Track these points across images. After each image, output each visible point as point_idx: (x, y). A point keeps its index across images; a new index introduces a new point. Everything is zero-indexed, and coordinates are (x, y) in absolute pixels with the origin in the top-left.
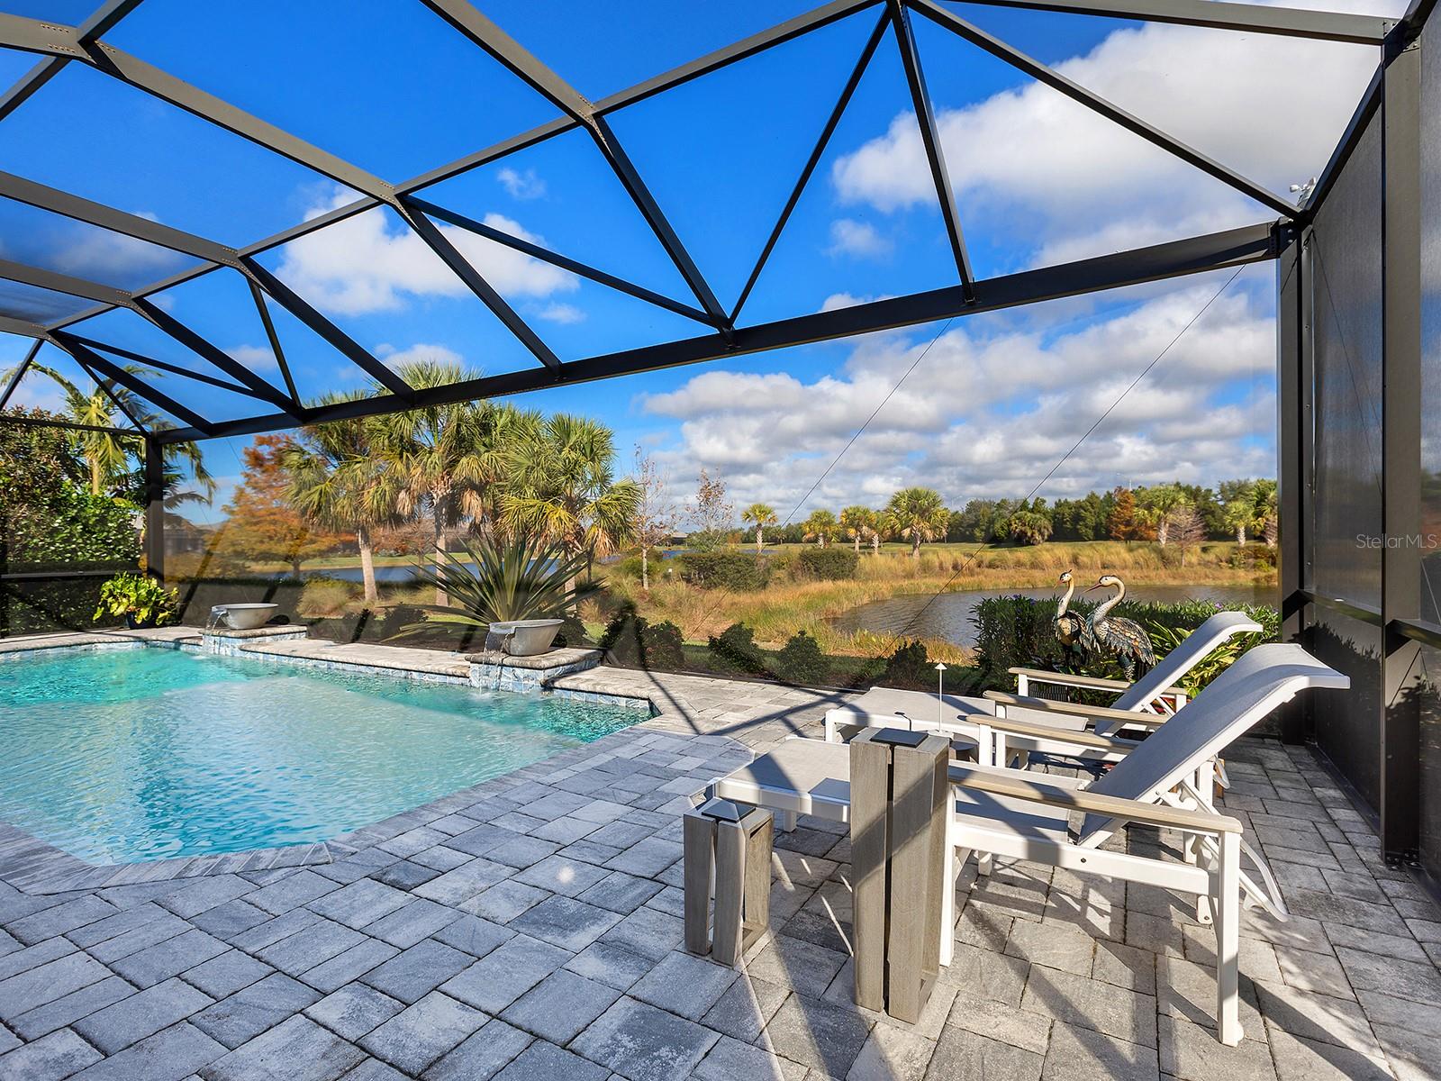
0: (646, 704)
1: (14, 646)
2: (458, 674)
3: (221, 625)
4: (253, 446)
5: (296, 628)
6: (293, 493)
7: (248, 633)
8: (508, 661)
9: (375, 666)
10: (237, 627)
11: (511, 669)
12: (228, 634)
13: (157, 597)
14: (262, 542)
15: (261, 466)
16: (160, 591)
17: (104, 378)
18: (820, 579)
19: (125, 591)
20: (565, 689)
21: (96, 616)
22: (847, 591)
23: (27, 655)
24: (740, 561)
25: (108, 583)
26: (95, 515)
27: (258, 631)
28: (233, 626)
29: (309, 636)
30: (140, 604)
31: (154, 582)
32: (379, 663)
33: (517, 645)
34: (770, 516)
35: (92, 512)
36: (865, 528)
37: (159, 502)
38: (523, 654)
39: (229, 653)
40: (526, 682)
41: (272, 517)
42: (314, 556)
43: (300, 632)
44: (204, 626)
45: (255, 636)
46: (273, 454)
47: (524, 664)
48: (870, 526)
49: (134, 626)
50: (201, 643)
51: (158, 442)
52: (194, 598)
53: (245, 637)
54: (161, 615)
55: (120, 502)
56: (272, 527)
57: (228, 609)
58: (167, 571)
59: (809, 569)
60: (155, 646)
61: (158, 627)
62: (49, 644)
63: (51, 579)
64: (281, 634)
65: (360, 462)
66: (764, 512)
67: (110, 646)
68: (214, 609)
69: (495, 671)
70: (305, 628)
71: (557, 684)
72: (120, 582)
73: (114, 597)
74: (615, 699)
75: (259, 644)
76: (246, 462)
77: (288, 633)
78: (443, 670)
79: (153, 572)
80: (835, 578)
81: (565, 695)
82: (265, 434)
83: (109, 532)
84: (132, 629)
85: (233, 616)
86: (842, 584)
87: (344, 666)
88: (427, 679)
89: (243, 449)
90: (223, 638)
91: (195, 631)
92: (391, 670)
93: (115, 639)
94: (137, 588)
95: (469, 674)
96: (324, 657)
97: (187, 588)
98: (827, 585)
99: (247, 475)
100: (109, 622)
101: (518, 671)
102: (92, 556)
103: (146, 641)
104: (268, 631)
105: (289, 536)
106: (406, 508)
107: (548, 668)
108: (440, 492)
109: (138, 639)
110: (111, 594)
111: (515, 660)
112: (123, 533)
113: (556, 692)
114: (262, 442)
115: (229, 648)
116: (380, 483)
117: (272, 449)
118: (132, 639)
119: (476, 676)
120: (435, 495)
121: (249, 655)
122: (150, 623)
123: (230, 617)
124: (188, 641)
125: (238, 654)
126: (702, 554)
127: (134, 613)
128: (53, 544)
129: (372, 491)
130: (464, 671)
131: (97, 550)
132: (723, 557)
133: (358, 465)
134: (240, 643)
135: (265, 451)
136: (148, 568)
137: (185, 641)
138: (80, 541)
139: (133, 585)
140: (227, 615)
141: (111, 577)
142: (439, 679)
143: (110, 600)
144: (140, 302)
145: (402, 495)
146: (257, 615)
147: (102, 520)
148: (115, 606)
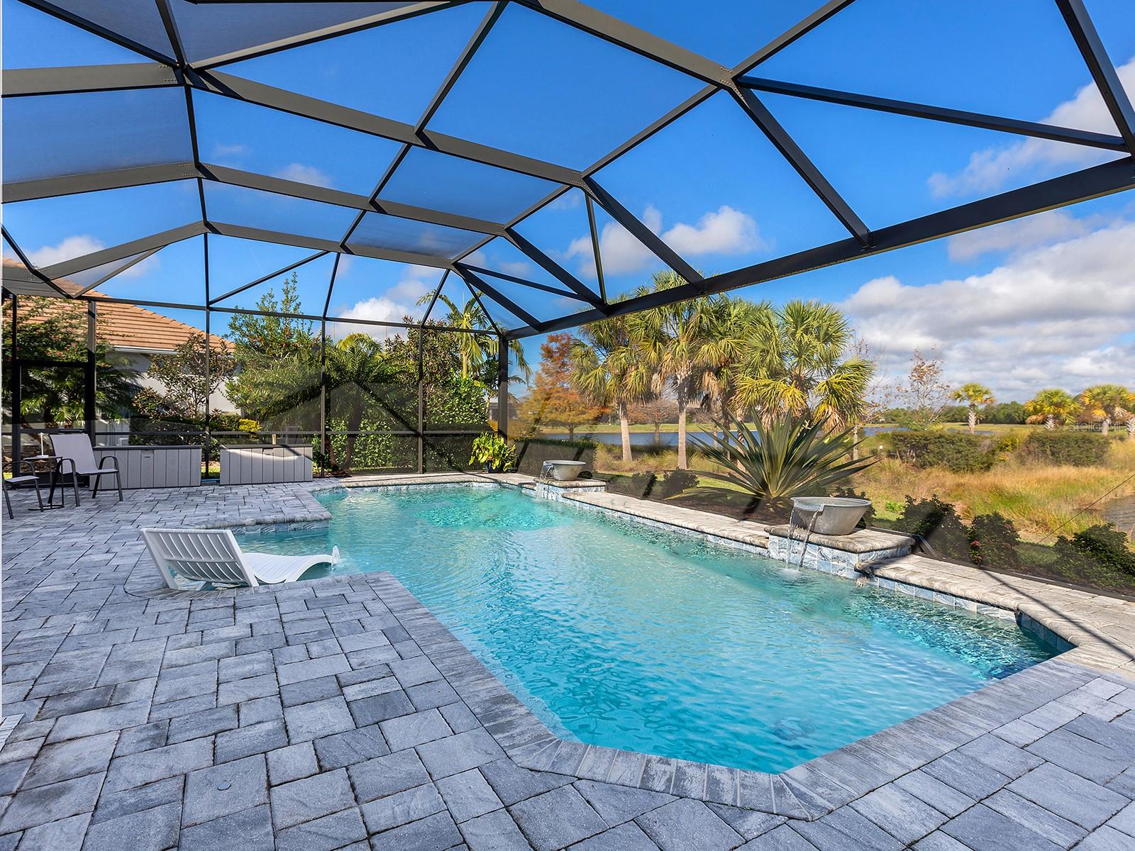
0: (1012, 616)
1: (431, 480)
2: (756, 543)
3: (549, 476)
4: (546, 343)
5: (599, 483)
6: (577, 376)
7: (567, 483)
8: (814, 538)
9: (672, 525)
10: (559, 479)
11: (817, 547)
12: (554, 483)
13: (504, 451)
14: (551, 412)
15: (551, 357)
16: (506, 446)
17: (478, 291)
18: (1057, 463)
19: (487, 446)
20: (887, 579)
21: (471, 462)
22: (1100, 480)
23: (438, 486)
24: (961, 441)
25: (477, 440)
26: (465, 392)
27: (574, 483)
28: (557, 477)
29: (608, 490)
30: (495, 456)
31: (502, 440)
32: (676, 522)
33: (823, 523)
34: (986, 396)
35: (464, 389)
36: (1118, 410)
37: (505, 383)
38: (829, 532)
39: (554, 498)
40: (835, 563)
41: (558, 394)
42: (584, 424)
43: (601, 486)
44: (538, 476)
45: (572, 487)
46: (558, 349)
47: (835, 544)
48: (1124, 407)
49: (491, 471)
50: (535, 488)
51: (506, 339)
52: (526, 453)
53: (565, 487)
54: (507, 464)
55: (477, 384)
56: (558, 402)
57: (554, 464)
58: (509, 434)
59: (1044, 452)
60: (505, 487)
61: (504, 473)
62: (448, 481)
63: (447, 435)
64: (588, 487)
65: (624, 352)
66: (978, 392)
67: (481, 483)
68: (545, 463)
69: (800, 547)
70: (605, 484)
71: (878, 572)
72: (484, 439)
73: (480, 449)
74: (959, 600)
75: (575, 493)
76: (543, 355)
77: (593, 486)
78: (740, 537)
79: (502, 433)
80: (1077, 463)
81: (886, 584)
82: (553, 333)
83: (472, 404)
84: (489, 473)
85: (557, 469)
86: (1091, 470)
87: (645, 521)
88: (723, 543)
89: (541, 345)
90: (550, 487)
91: (530, 479)
92: (687, 530)
93: (483, 480)
94: (493, 445)
95: (768, 545)
96: (628, 511)
97: (522, 445)
98: (1069, 471)
99: (543, 365)
100: (477, 467)
101: (825, 550)
102: (463, 419)
103: (500, 483)
104: (581, 483)
105: (568, 408)
106: (658, 388)
107: (862, 552)
108: (682, 374)
109: (496, 481)
110: (478, 447)
111: (824, 539)
112: (478, 405)
113: (878, 582)
114: (552, 339)
115: (556, 495)
116: (638, 368)
117: (558, 345)
118: (492, 481)
119: (776, 549)
120: (679, 377)
121: (569, 502)
122: (500, 470)
123: (555, 470)
124: (527, 486)
125: (561, 500)
126: (916, 433)
127: (491, 462)
128: (443, 411)
129: (633, 374)
130: (763, 542)
131: (465, 416)
132: (941, 436)
133: (623, 355)
134: (562, 491)
135: (554, 346)
136: (498, 429)
137: (525, 486)
138: (457, 409)
139: (491, 441)
140: (553, 469)
141: (478, 435)
142: (734, 545)
143: (477, 451)
144: (509, 230)
145: (655, 376)
146: (572, 470)
147: (469, 395)
148: (481, 456)
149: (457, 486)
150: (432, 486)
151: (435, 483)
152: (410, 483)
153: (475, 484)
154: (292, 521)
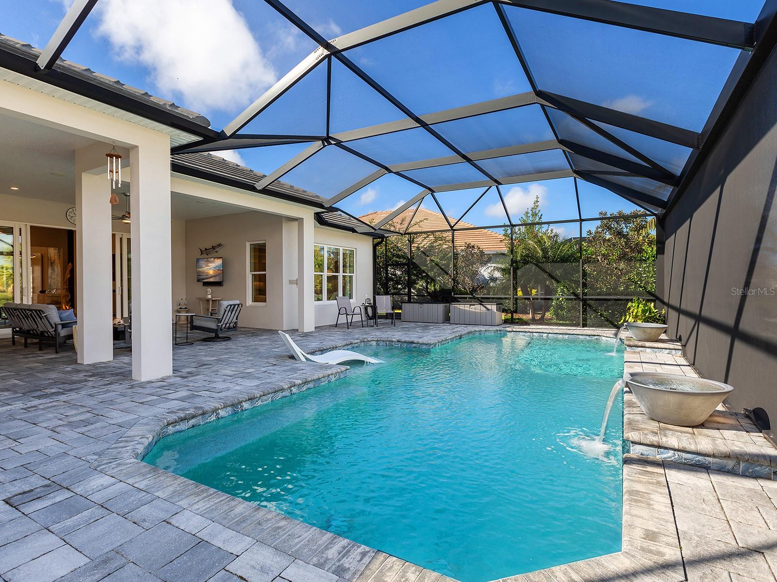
7: (635, 343)
21: (622, 322)
29: (682, 354)
31: (651, 305)
43: (675, 349)
45: (637, 346)
70: (681, 348)
72: (634, 304)
73: (629, 312)
149: (588, 338)
150: (567, 336)
151: (570, 334)
152: (548, 332)
153: (603, 338)
154: (413, 343)
